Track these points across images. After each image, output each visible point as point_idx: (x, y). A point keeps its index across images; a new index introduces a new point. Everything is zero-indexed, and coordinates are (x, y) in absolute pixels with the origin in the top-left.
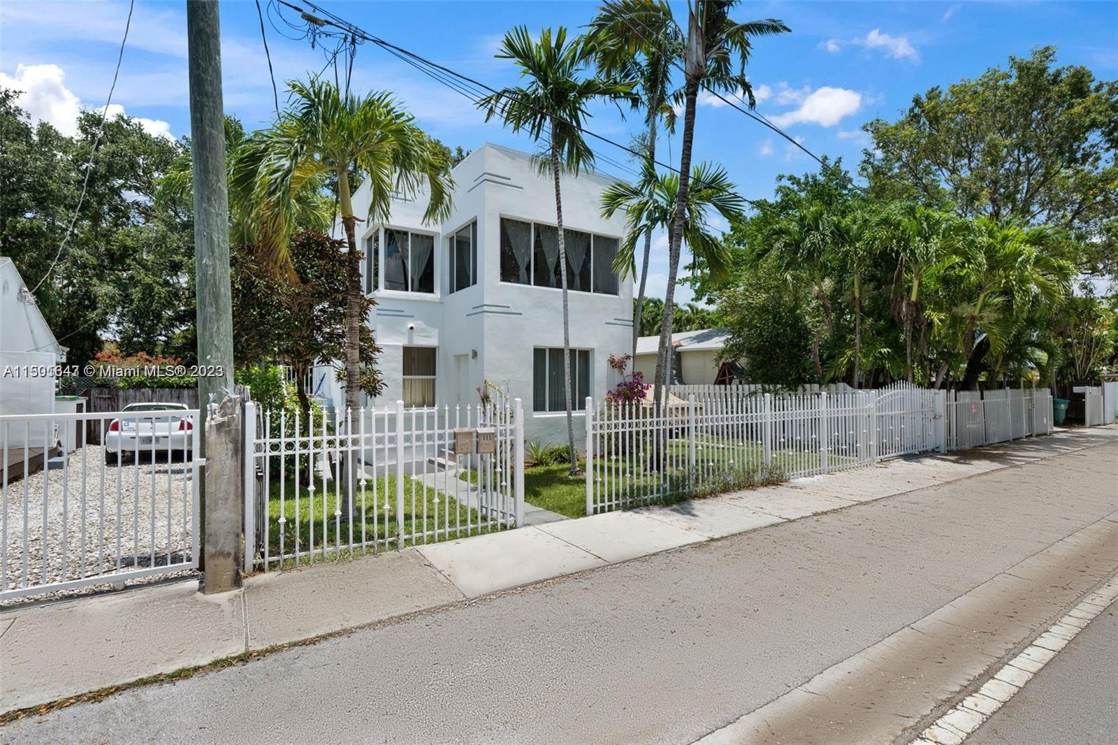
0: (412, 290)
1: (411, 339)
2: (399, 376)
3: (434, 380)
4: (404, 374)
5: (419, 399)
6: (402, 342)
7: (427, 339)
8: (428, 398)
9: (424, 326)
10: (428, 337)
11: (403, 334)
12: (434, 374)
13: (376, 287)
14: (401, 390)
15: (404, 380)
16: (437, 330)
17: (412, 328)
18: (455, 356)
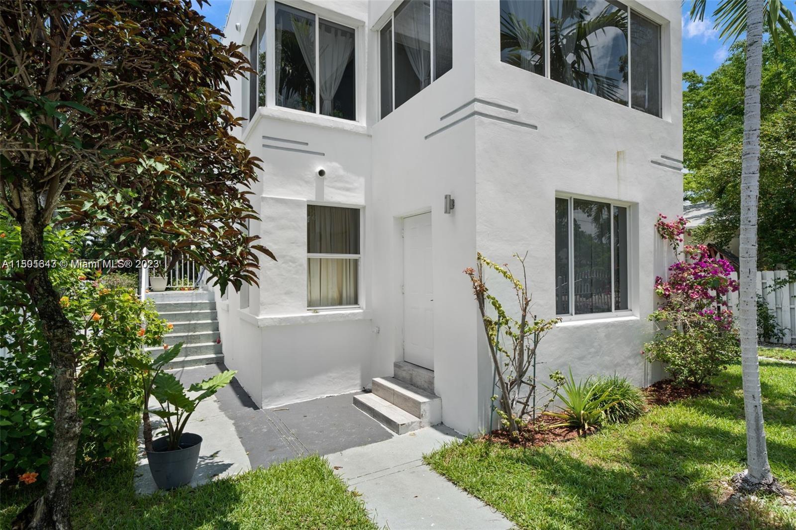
0: (321, 113)
1: (320, 191)
2: (301, 253)
3: (356, 262)
4: (309, 251)
5: (333, 293)
6: (306, 195)
7: (348, 193)
8: (348, 291)
9: (342, 172)
10: (348, 190)
11: (307, 182)
12: (357, 251)
13: (263, 103)
14: (305, 276)
15: (309, 260)
16: (362, 180)
17: (321, 173)
18: (396, 218)
